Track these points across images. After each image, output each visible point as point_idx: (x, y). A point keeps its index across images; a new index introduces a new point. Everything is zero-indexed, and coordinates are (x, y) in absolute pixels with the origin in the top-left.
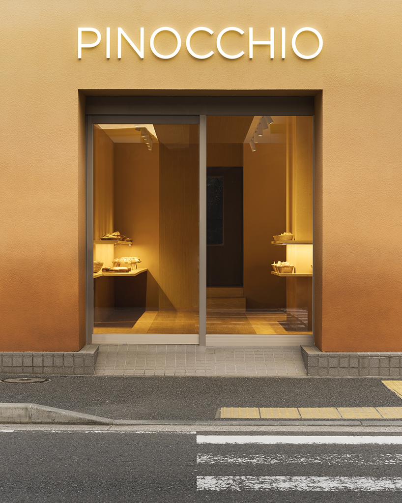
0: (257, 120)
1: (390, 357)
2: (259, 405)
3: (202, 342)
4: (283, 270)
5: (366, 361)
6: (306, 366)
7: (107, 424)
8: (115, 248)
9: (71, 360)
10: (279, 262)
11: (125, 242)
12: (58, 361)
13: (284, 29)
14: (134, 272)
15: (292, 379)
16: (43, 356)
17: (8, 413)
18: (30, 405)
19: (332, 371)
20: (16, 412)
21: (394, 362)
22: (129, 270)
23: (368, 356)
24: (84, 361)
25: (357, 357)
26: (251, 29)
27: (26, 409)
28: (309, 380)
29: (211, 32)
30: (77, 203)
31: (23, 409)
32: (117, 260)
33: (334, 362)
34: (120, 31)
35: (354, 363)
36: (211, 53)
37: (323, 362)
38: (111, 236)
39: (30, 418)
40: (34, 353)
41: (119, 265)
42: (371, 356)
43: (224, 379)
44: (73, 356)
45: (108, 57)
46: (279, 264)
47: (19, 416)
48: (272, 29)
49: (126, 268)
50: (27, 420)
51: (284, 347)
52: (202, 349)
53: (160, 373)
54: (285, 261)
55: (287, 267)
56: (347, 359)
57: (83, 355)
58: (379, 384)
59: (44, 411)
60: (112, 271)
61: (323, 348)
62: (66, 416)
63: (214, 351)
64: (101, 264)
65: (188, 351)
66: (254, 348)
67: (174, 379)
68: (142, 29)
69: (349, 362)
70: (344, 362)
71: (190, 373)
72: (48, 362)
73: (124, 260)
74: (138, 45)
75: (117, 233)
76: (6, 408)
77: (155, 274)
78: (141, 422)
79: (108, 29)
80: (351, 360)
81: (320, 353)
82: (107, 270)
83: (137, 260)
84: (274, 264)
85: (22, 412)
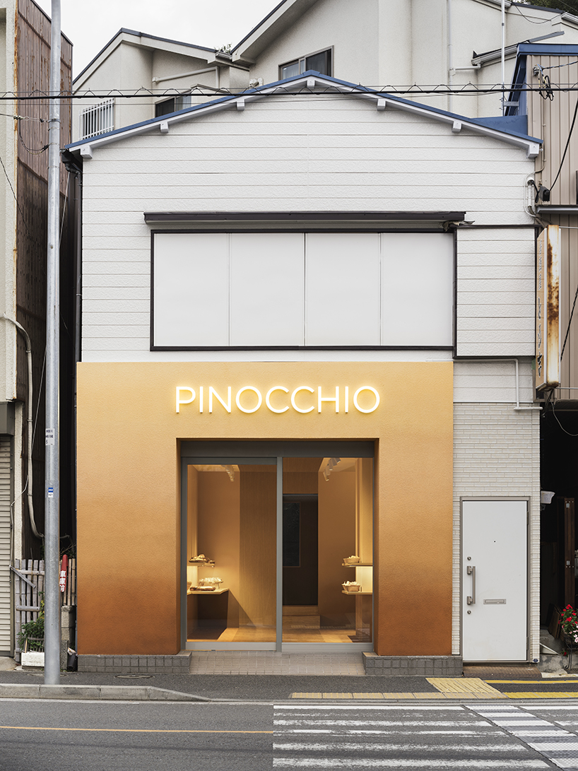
0: (326, 460)
1: (434, 660)
2: (322, 692)
3: (278, 649)
4: (351, 589)
5: (414, 662)
6: (365, 668)
7: (207, 701)
8: (198, 570)
9: (170, 661)
10: (348, 582)
11: (209, 564)
12: (160, 663)
13: (347, 388)
14: (218, 590)
15: (352, 677)
16: (147, 658)
17: (132, 693)
18: (149, 687)
19: (387, 672)
20: (138, 692)
21: (437, 664)
22: (214, 589)
23: (416, 659)
24: (181, 662)
25: (407, 659)
26: (320, 388)
27: (146, 689)
28: (366, 677)
29: (287, 391)
30: (175, 532)
31: (143, 689)
32: (202, 580)
33: (388, 663)
34: (212, 390)
35: (404, 664)
36: (287, 408)
37: (379, 664)
38: (198, 559)
39: (149, 696)
40: (139, 656)
41: (203, 585)
42: (419, 659)
43: (297, 676)
44: (172, 658)
45: (201, 411)
46: (348, 584)
47: (141, 695)
48: (337, 388)
49: (211, 587)
50: (146, 698)
51: (348, 653)
52: (279, 654)
53: (243, 672)
54: (355, 581)
55: (354, 586)
56: (398, 661)
57: (180, 657)
58: (424, 680)
59: (159, 691)
60: (199, 589)
61: (379, 652)
62: (175, 695)
63: (288, 656)
64: (190, 584)
65: (266, 656)
66: (323, 653)
67: (256, 676)
68: (229, 388)
69: (400, 663)
70: (396, 664)
71: (269, 672)
72: (151, 663)
73: (208, 580)
74: (226, 401)
75: (202, 556)
76: (131, 689)
77: (237, 593)
78: (232, 700)
79: (201, 388)
80: (402, 662)
81: (376, 656)
82: (195, 589)
83: (220, 580)
84: (344, 584)
85: (143, 692)
